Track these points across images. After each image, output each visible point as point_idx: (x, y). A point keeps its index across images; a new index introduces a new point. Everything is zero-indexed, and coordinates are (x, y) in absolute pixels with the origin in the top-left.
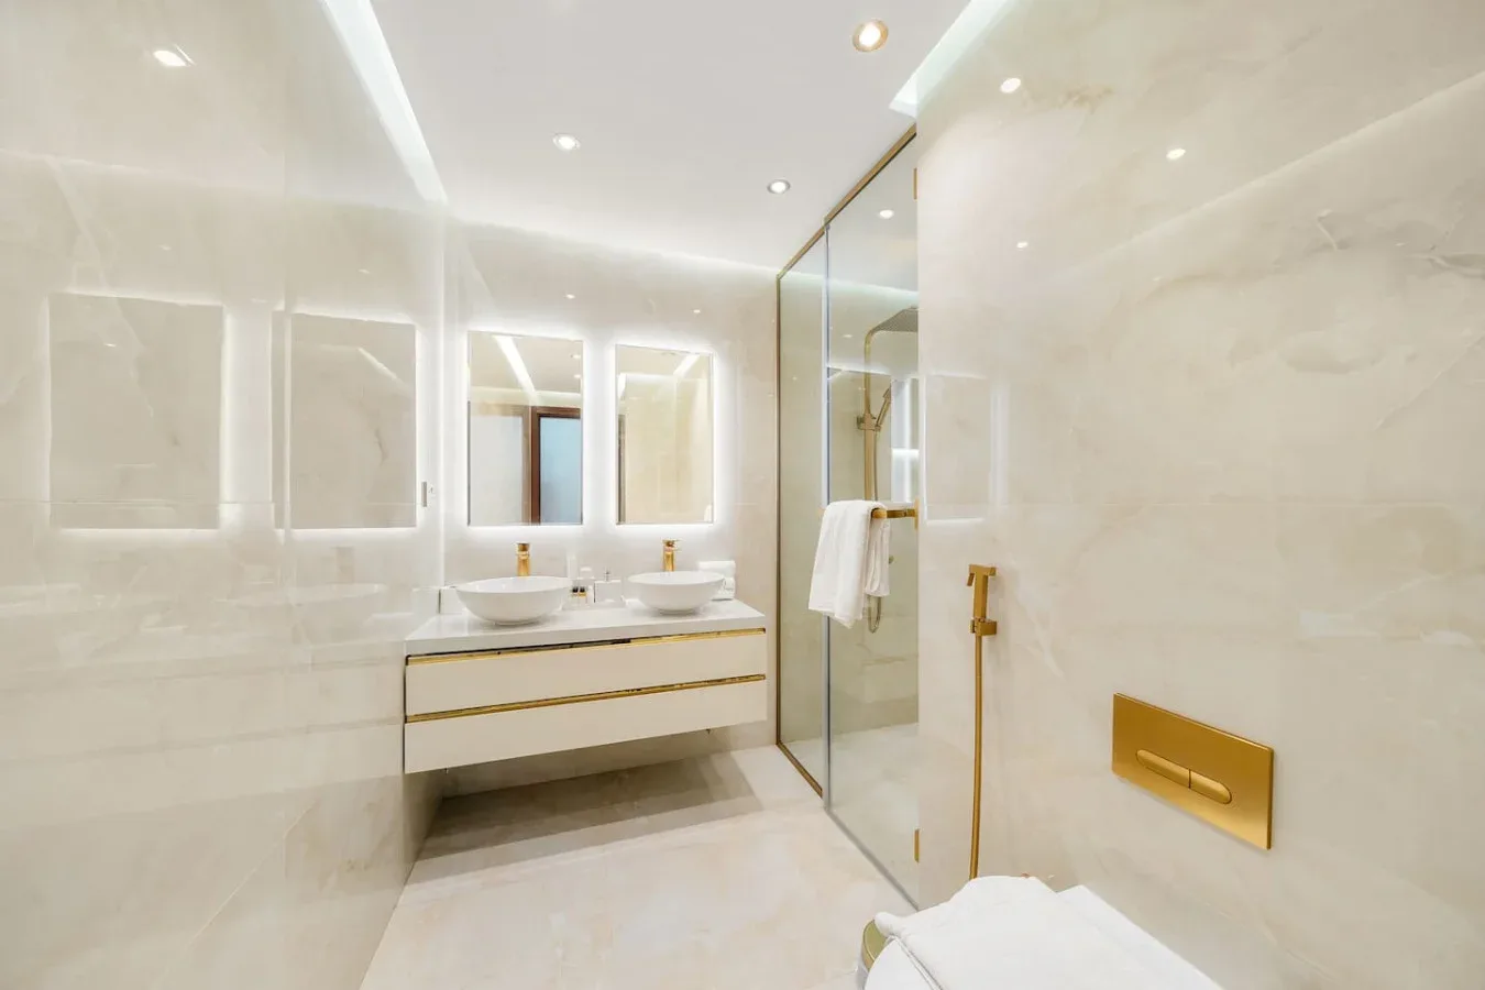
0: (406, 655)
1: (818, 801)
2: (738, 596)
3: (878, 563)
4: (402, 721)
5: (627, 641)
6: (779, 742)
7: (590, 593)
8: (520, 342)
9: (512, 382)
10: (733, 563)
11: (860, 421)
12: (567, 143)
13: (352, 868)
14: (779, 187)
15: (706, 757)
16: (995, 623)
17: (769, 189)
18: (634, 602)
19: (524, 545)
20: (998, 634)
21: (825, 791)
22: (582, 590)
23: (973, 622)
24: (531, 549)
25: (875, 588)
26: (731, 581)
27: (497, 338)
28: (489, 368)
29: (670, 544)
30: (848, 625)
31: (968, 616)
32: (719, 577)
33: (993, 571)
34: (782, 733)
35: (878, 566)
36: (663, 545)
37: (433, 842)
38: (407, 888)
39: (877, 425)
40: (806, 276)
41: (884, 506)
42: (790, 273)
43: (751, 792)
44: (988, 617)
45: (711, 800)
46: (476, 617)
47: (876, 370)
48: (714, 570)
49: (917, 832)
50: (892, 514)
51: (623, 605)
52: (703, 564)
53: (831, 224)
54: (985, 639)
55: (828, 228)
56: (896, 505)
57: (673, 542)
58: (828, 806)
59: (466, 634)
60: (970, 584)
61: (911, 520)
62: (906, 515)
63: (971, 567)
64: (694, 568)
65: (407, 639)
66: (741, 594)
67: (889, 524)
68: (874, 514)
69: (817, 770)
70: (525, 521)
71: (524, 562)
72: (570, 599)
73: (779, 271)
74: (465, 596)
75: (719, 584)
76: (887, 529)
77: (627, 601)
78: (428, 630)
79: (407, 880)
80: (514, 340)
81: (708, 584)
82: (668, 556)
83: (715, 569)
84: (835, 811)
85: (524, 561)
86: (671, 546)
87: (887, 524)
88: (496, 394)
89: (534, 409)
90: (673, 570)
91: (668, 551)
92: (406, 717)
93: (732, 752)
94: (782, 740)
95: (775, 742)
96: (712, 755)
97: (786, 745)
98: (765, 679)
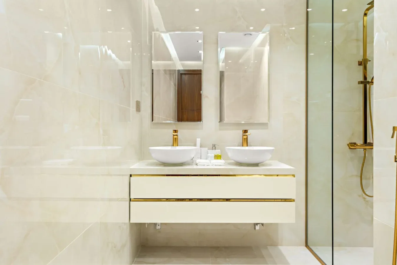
0: (130, 174)
6: (307, 245)
9: (170, 58)
19: (175, 130)
29: (245, 132)
57: (247, 131)
63: (394, 128)
65: (130, 168)
82: (245, 138)
85: (176, 138)
86: (247, 133)
89: (179, 71)
90: (247, 146)
91: (244, 136)
92: (130, 199)
93: (280, 247)
94: (309, 244)
95: (305, 245)
96: (269, 247)
97: (311, 247)
98: (294, 201)
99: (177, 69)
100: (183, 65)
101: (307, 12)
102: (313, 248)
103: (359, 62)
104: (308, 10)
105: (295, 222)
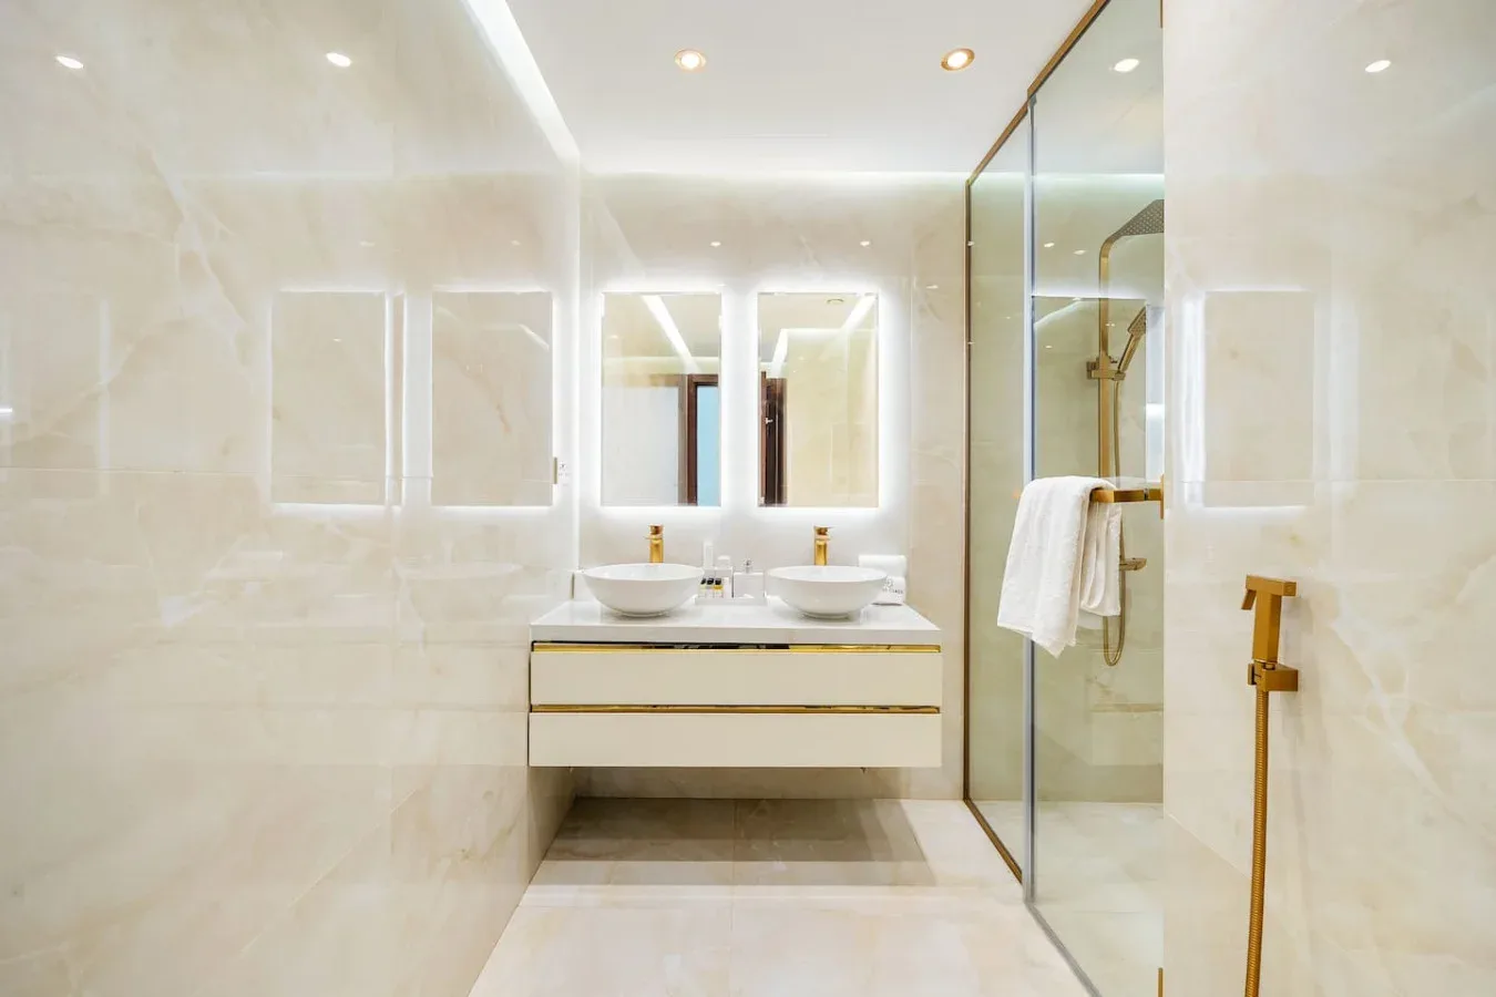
0: (531, 640)
1: (1017, 890)
2: (909, 602)
3: (1102, 564)
4: (528, 710)
5: (785, 646)
6: (966, 798)
7: (726, 585)
8: (670, 300)
9: (666, 349)
10: (903, 558)
11: (1092, 367)
12: (691, 61)
13: (467, 857)
14: (958, 60)
15: (868, 801)
16: (1296, 673)
17: (945, 65)
18: (775, 600)
19: (656, 527)
20: (1299, 692)
21: (1026, 874)
22: (718, 583)
23: (1253, 669)
24: (664, 532)
25: (1095, 604)
26: (899, 581)
27: (645, 298)
28: (635, 335)
29: (822, 532)
30: (1056, 653)
31: (1246, 658)
32: (880, 575)
33: (1290, 588)
34: (971, 786)
35: (1103, 570)
36: (813, 533)
37: (559, 844)
38: (531, 887)
39: (1119, 372)
40: (1005, 176)
41: (1110, 484)
42: (983, 176)
43: (922, 857)
44: (1281, 661)
45: (870, 859)
46: (604, 606)
47: (1116, 293)
48: (879, 567)
49: (1161, 971)
50: (1124, 496)
51: (764, 602)
52: (863, 558)
53: (1038, 95)
54: (1275, 697)
55: (1034, 102)
56: (1129, 483)
57: (826, 530)
58: (1031, 898)
59: (597, 623)
60: (1247, 605)
61: (1154, 505)
62: (1146, 498)
63: (1250, 579)
64: (850, 562)
65: (532, 624)
66: (915, 598)
67: (1120, 509)
68: (1095, 496)
69: (1016, 843)
70: (681, 502)
71: (657, 548)
72: (705, 591)
73: (968, 175)
74: (595, 583)
75: (881, 583)
76: (1116, 520)
77: (768, 597)
78: (560, 615)
79: (531, 879)
80: (663, 299)
81: (868, 582)
82: (820, 546)
83: (880, 565)
84: (1042, 908)
85: (657, 546)
86: (824, 534)
87: (1114, 512)
88: (644, 363)
89: (690, 376)
90: (825, 564)
91: (820, 540)
92: (531, 706)
93: (902, 801)
94: (971, 795)
95: (962, 797)
96: (875, 800)
97: (975, 803)
98: (939, 712)
99: (688, 373)
100: (699, 364)
101: (969, 249)
102: (982, 807)
103: (1088, 363)
104: (971, 244)
105: (939, 764)
